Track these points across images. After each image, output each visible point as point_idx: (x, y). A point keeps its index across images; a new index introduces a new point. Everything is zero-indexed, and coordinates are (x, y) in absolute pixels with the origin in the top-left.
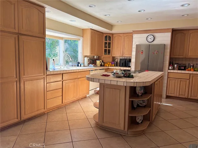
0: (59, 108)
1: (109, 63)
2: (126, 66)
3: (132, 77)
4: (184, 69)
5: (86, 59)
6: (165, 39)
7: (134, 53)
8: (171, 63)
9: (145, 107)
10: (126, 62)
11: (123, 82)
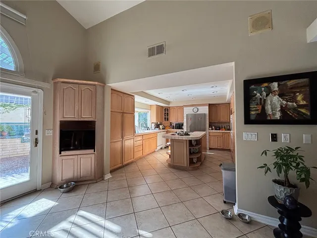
0: (141, 158)
1: (168, 127)
2: (179, 129)
3: (189, 135)
4: (219, 130)
5: (153, 125)
6: (205, 110)
7: (185, 120)
8: (210, 126)
9: (197, 153)
10: (180, 126)
11: (185, 138)
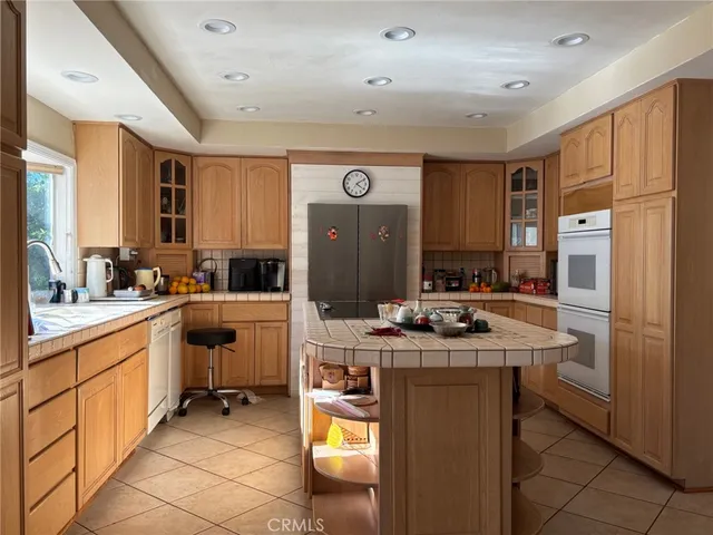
1: (185, 280)
4: (462, 288)
5: (97, 266)
8: (427, 270)
10: (259, 273)
